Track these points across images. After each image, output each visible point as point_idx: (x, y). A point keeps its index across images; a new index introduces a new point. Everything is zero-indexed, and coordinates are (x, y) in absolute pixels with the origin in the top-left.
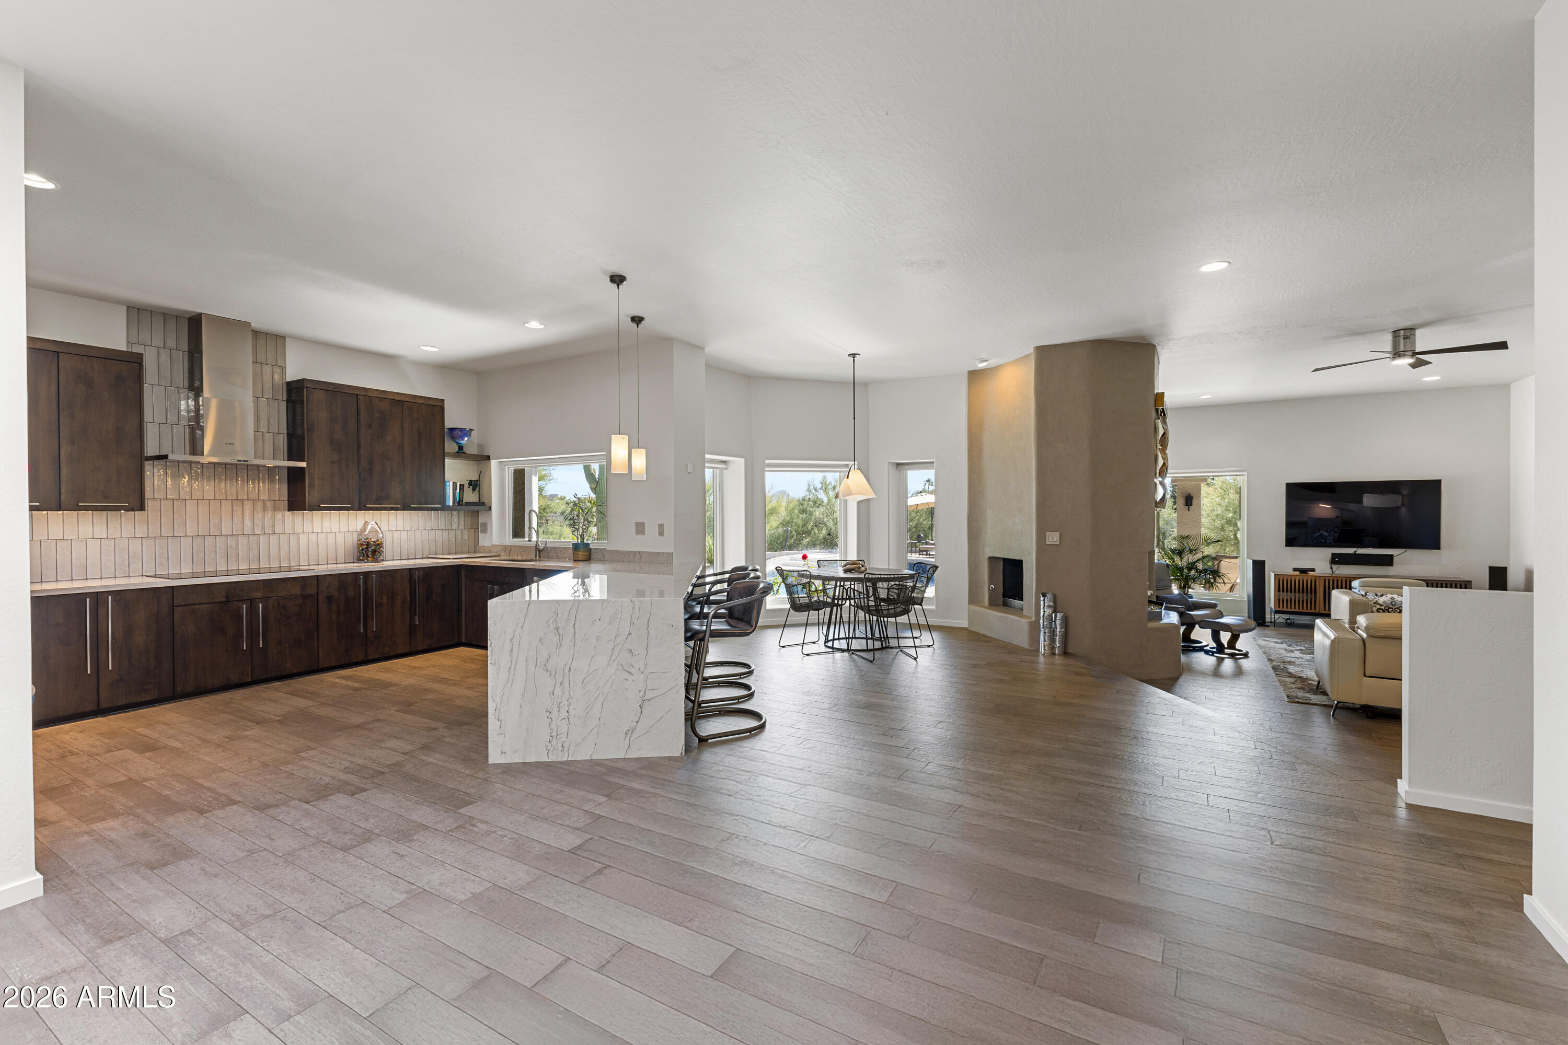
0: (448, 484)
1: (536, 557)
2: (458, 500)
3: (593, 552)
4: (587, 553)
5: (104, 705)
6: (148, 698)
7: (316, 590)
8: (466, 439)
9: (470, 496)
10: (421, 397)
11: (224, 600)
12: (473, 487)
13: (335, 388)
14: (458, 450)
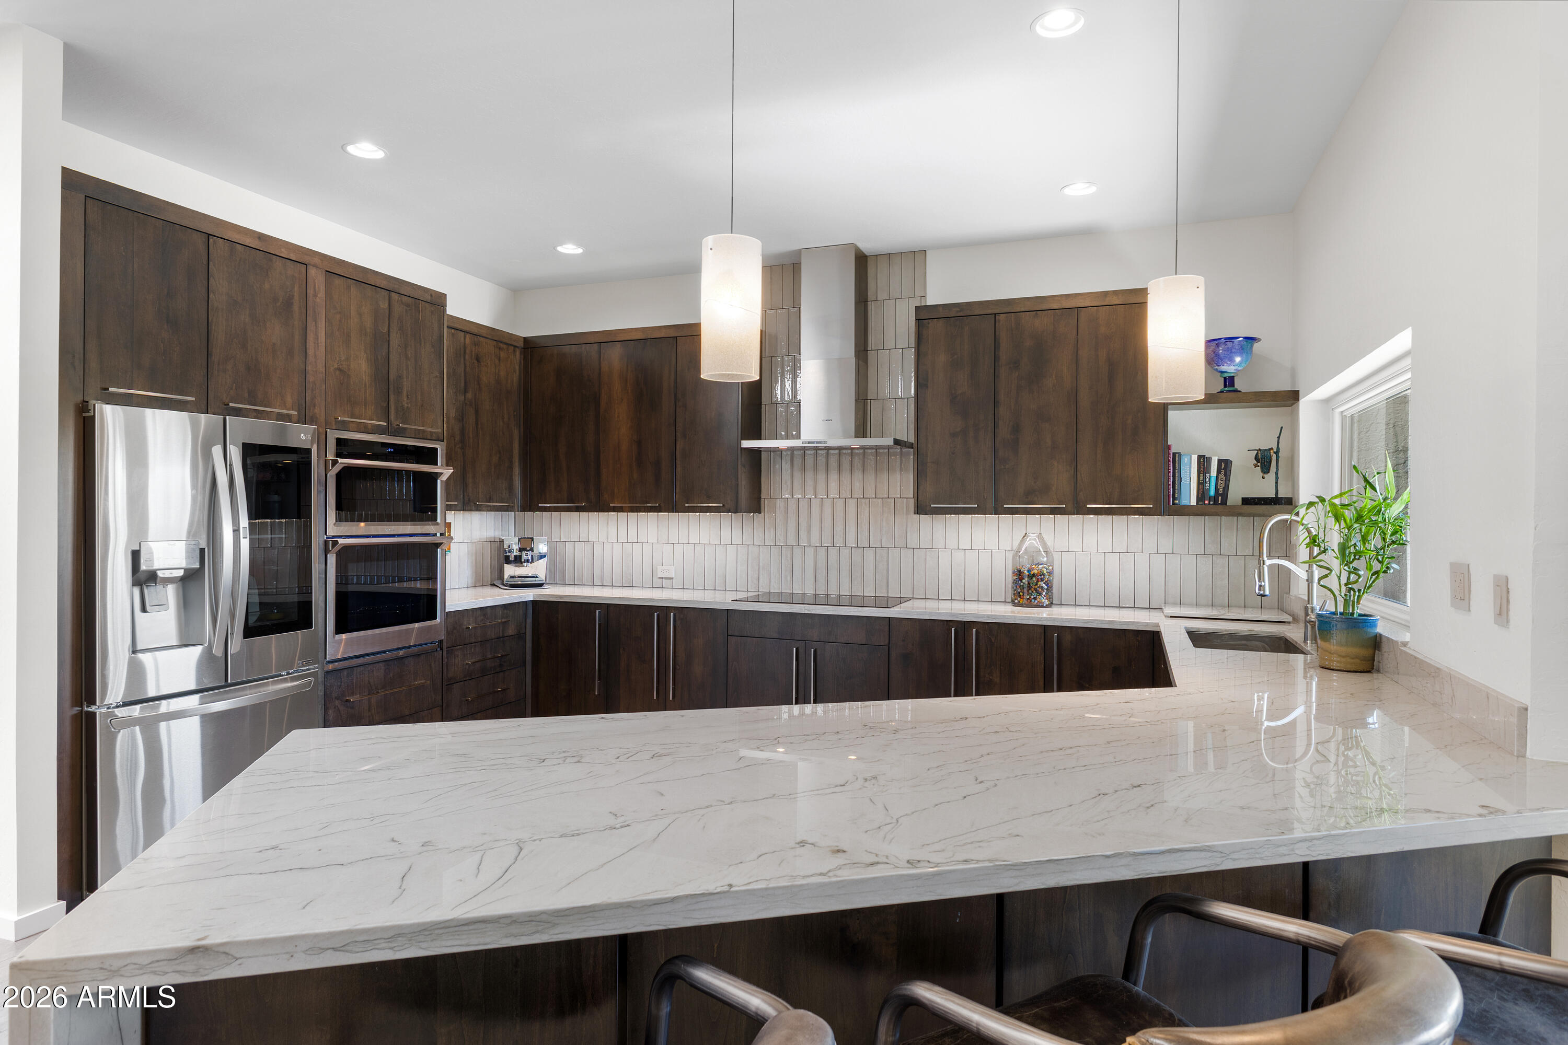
0: (1185, 460)
2: (1212, 493)
7: (887, 642)
8: (1238, 360)
9: (1264, 487)
11: (775, 636)
12: (1261, 464)
13: (960, 311)
14: (1223, 387)
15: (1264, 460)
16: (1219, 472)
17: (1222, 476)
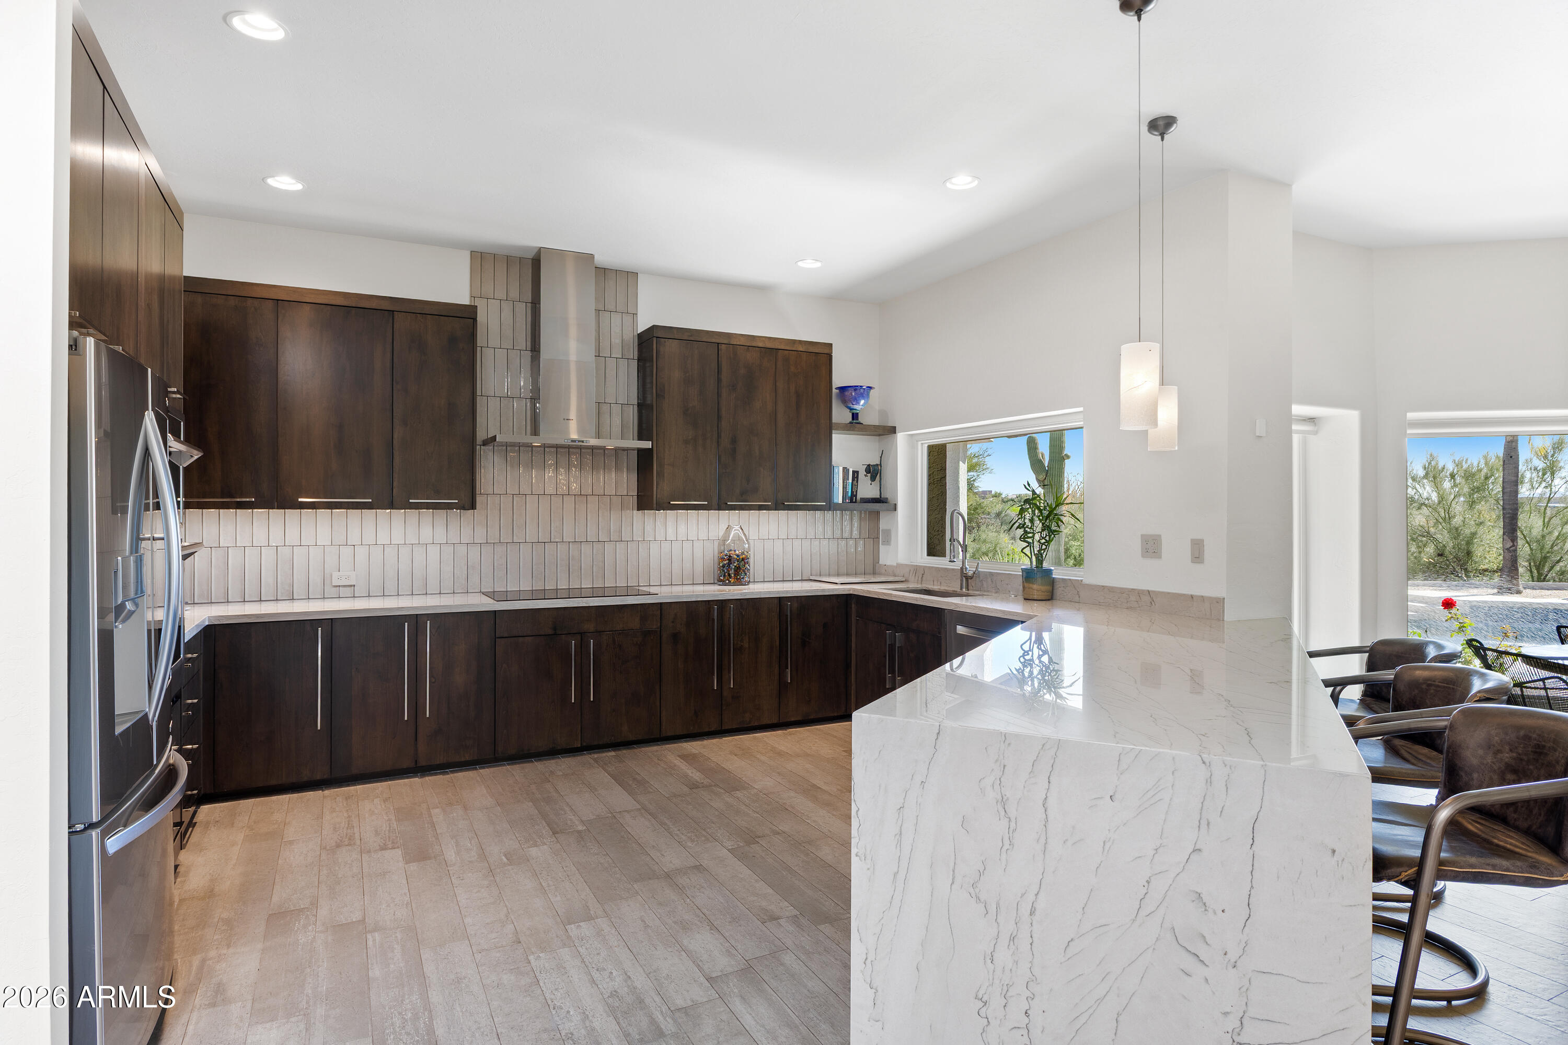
0: (836, 470)
1: (961, 588)
2: (850, 494)
3: (1057, 586)
4: (1049, 588)
5: (423, 762)
6: (467, 758)
7: (659, 625)
8: (862, 402)
9: (867, 489)
10: (800, 342)
11: (550, 632)
12: (871, 475)
13: (691, 336)
14: (851, 420)
15: (874, 472)
16: (853, 480)
17: (855, 482)
